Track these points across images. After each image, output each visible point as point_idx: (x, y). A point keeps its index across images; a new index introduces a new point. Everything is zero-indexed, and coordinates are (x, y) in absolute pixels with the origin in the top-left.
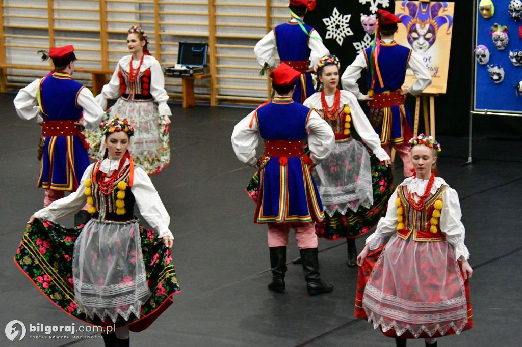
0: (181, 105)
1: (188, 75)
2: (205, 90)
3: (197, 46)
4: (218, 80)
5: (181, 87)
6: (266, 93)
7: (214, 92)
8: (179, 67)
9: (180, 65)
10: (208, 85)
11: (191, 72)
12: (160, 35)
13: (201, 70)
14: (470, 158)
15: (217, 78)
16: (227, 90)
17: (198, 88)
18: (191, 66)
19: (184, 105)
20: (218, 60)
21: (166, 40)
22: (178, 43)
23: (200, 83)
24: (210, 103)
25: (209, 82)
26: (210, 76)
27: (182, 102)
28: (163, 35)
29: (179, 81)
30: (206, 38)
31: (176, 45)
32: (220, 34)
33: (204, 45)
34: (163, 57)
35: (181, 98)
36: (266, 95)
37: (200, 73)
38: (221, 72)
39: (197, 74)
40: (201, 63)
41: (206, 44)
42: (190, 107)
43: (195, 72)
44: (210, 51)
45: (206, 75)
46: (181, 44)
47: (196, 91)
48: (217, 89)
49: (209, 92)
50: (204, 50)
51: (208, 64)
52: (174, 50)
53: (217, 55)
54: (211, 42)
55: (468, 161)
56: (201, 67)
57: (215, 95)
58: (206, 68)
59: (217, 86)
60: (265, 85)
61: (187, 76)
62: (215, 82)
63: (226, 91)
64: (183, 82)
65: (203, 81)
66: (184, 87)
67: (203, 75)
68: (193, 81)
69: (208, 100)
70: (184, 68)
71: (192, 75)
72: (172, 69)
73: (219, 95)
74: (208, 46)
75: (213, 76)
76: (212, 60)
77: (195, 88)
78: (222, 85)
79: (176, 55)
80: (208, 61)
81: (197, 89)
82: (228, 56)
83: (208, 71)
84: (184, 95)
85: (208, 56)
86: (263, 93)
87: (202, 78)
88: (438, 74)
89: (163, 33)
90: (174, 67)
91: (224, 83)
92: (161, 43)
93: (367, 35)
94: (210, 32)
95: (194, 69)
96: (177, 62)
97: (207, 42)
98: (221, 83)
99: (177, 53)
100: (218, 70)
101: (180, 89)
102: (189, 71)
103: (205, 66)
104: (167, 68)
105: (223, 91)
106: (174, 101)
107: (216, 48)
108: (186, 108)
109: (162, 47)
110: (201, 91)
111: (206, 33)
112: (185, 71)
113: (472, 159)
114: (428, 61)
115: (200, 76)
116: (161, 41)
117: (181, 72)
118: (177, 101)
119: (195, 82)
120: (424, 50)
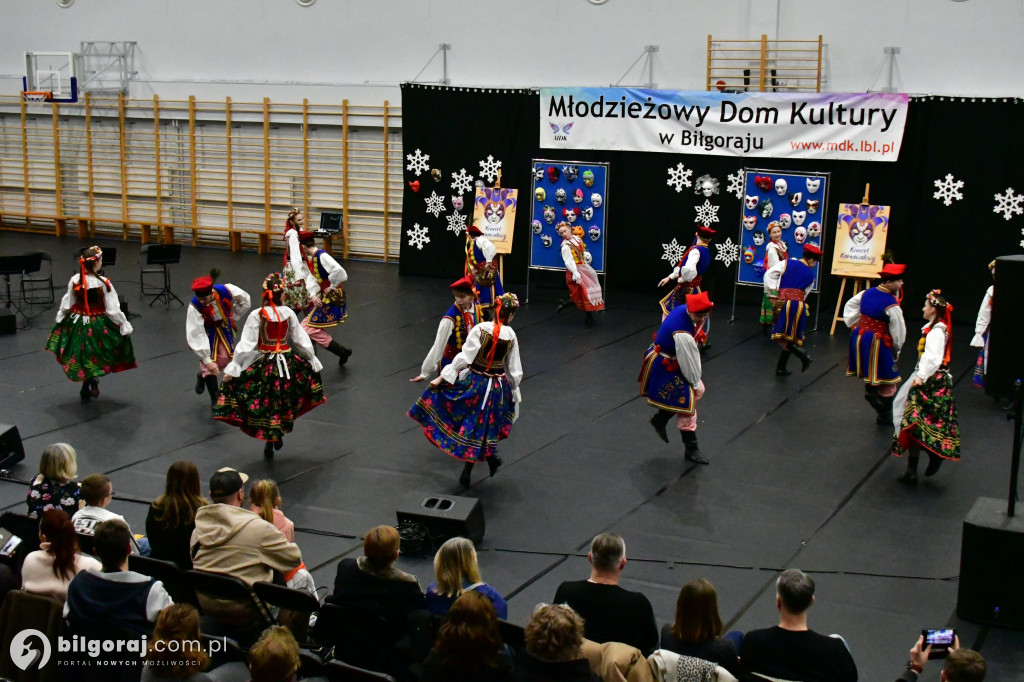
1: (328, 236)
2: (339, 248)
3: (335, 216)
6: (383, 251)
7: (346, 249)
8: (321, 230)
10: (342, 244)
11: (330, 234)
12: (308, 207)
13: (337, 233)
14: (527, 300)
15: (348, 239)
16: (355, 247)
17: (335, 246)
18: (330, 230)
20: (349, 226)
21: (312, 211)
22: (320, 214)
23: (336, 242)
25: (343, 241)
26: (343, 238)
30: (341, 210)
32: (351, 207)
33: (339, 215)
37: (336, 235)
38: (351, 235)
39: (334, 236)
40: (337, 227)
41: (341, 214)
43: (333, 234)
44: (344, 219)
45: (340, 236)
46: (323, 214)
47: (333, 248)
49: (342, 249)
50: (339, 219)
51: (342, 229)
52: (318, 219)
53: (349, 223)
54: (345, 213)
56: (337, 231)
57: (347, 251)
58: (341, 231)
59: (348, 245)
60: (383, 245)
62: (347, 241)
63: (354, 249)
64: (324, 241)
65: (339, 241)
67: (338, 237)
68: (331, 240)
69: (342, 254)
70: (325, 231)
71: (330, 236)
73: (350, 251)
74: (342, 216)
75: (345, 237)
76: (345, 226)
77: (333, 246)
78: (352, 244)
79: (319, 222)
80: (342, 226)
82: (356, 223)
83: (342, 234)
85: (342, 223)
86: (381, 251)
87: (338, 239)
88: (506, 240)
89: (311, 206)
90: (318, 230)
91: (353, 242)
93: (456, 211)
94: (344, 206)
95: (332, 232)
96: (320, 227)
98: (351, 242)
99: (320, 220)
100: (349, 233)
102: (328, 234)
105: (352, 248)
107: (348, 217)
110: (336, 248)
111: (341, 207)
112: (325, 234)
114: (499, 230)
115: (336, 237)
117: (323, 234)
119: (333, 241)
120: (496, 222)
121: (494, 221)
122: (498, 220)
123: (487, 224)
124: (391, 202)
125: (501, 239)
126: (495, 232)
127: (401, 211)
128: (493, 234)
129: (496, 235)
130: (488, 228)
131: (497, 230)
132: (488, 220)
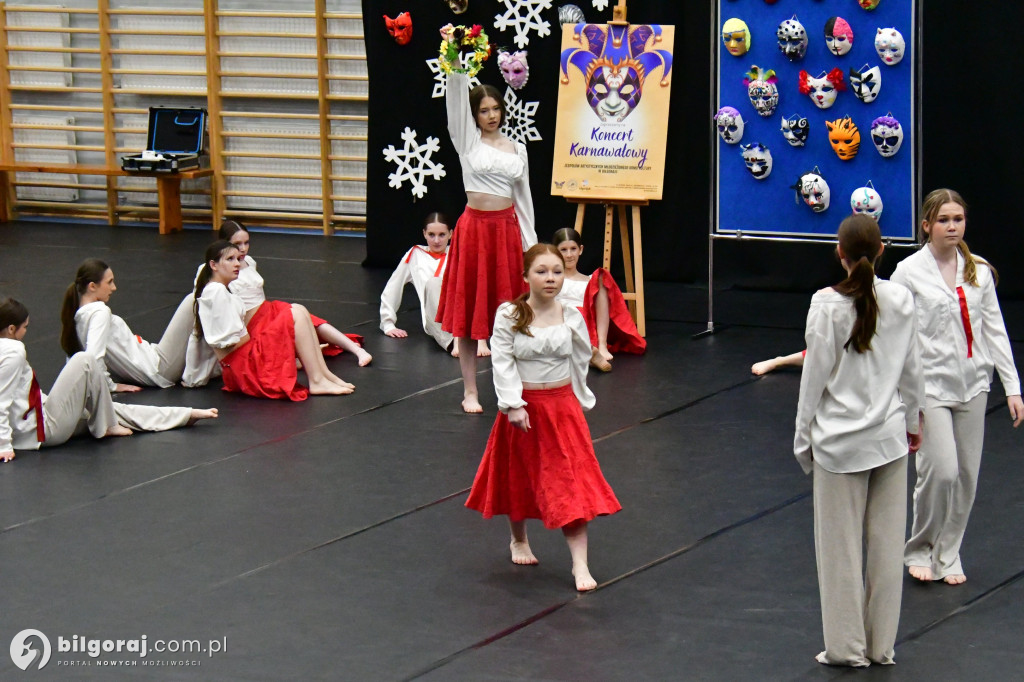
0: (157, 229)
1: (169, 170)
2: (201, 200)
3: (185, 114)
4: (227, 180)
5: (156, 194)
6: (319, 205)
7: (219, 203)
8: (149, 156)
9: (153, 152)
10: (208, 190)
11: (174, 165)
12: (112, 95)
13: (193, 162)
14: (710, 323)
15: (224, 176)
16: (244, 198)
17: (188, 196)
18: (173, 155)
19: (162, 230)
20: (225, 141)
21: (124, 103)
22: (147, 110)
23: (191, 186)
24: (212, 225)
25: (210, 183)
26: (212, 173)
27: (158, 223)
28: (118, 93)
29: (152, 183)
30: (203, 99)
31: (146, 113)
32: (229, 90)
33: (197, 114)
34: (118, 137)
35: (156, 215)
36: (321, 209)
37: (190, 168)
38: (232, 165)
39: (186, 168)
40: (193, 148)
41: (202, 111)
42: (173, 232)
43: (181, 164)
44: (210, 123)
45: (203, 170)
46: (153, 111)
47: (183, 202)
48: (225, 196)
49: (210, 205)
50: (198, 123)
51: (207, 149)
52: (142, 124)
53: (224, 133)
54: (212, 107)
55: (707, 329)
56: (194, 155)
57: (223, 209)
58: (203, 157)
59: (225, 192)
60: (318, 188)
61: (168, 173)
62: (221, 183)
63: (242, 201)
64: (158, 184)
65: (198, 183)
66: (161, 193)
67: (196, 172)
68: (178, 182)
69: (209, 218)
70: (160, 157)
71: (175, 171)
72: (137, 159)
73: (229, 209)
74: (206, 114)
75: (216, 172)
76: (214, 141)
77: (182, 196)
78: (236, 190)
79: (144, 132)
80: (207, 143)
81: (185, 199)
82: (244, 133)
83: (208, 162)
84: (161, 210)
85: (206, 134)
86: (314, 204)
87: (196, 176)
88: (646, 164)
89: (119, 90)
90: (140, 156)
91: (238, 185)
92: (115, 109)
93: (509, 91)
94: (209, 87)
95: (180, 160)
96: (146, 147)
97: (204, 107)
98: (233, 185)
99: (146, 128)
100: (226, 161)
101: (153, 198)
102: (170, 164)
103: (199, 153)
104: (127, 159)
105: (237, 202)
106: (142, 222)
107: (221, 117)
108: (166, 234)
109: (118, 117)
110: (193, 202)
111: (201, 90)
112: (161, 164)
113: (714, 325)
114: (626, 137)
115: (191, 173)
116: (115, 105)
117: (154, 164)
118: (148, 223)
119: (183, 184)
120: (619, 116)
121: (612, 114)
122: (624, 112)
123: (595, 122)
124: (337, 73)
125: (635, 161)
126: (618, 144)
127: (364, 95)
128: (610, 150)
129: (621, 152)
130: (597, 133)
131: (621, 137)
132: (597, 113)
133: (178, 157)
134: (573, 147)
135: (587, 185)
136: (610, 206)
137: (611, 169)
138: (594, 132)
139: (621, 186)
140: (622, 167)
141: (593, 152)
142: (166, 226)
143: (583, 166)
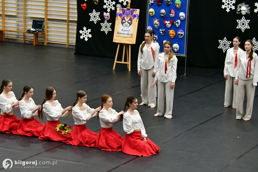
0: (33, 44)
1: (36, 33)
2: (42, 39)
3: (40, 22)
4: (48, 35)
5: (33, 37)
6: (66, 41)
8: (32, 29)
9: (33, 29)
10: (44, 37)
11: (37, 32)
12: (25, 17)
13: (41, 31)
15: (47, 34)
17: (40, 38)
18: (37, 29)
19: (34, 44)
20: (48, 27)
21: (28, 19)
22: (32, 20)
23: (40, 36)
24: (44, 44)
26: (45, 34)
27: (33, 43)
28: (26, 17)
29: (32, 35)
30: (44, 19)
31: (32, 21)
32: (49, 17)
33: (42, 22)
34: (26, 25)
35: (33, 41)
36: (66, 42)
40: (41, 29)
41: (43, 21)
42: (36, 45)
43: (39, 32)
44: (45, 24)
45: (43, 33)
46: (33, 21)
49: (44, 40)
50: (42, 24)
51: (44, 29)
52: (31, 23)
53: (48, 26)
54: (45, 20)
57: (46, 41)
59: (47, 38)
62: (46, 36)
63: (50, 40)
64: (34, 35)
66: (34, 37)
68: (38, 35)
69: (43, 43)
70: (34, 30)
71: (37, 33)
72: (30, 30)
74: (44, 22)
75: (46, 34)
76: (45, 27)
77: (38, 38)
78: (49, 37)
79: (31, 25)
82: (52, 26)
83: (44, 32)
84: (34, 41)
85: (44, 26)
86: (65, 41)
87: (41, 34)
88: (132, 37)
89: (27, 16)
90: (30, 29)
92: (25, 20)
93: (106, 20)
94: (45, 17)
96: (32, 28)
98: (49, 36)
99: (32, 24)
100: (48, 31)
101: (33, 38)
104: (28, 30)
105: (49, 40)
106: (30, 43)
107: (47, 23)
108: (35, 46)
109: (26, 21)
110: (40, 39)
111: (43, 17)
112: (35, 31)
115: (41, 33)
116: (26, 19)
119: (39, 35)
120: (127, 27)
121: (126, 26)
122: (129, 26)
123: (123, 28)
124: (71, 15)
125: (130, 36)
126: (127, 32)
127: (76, 20)
128: (125, 33)
129: (127, 34)
130: (123, 30)
131: (128, 31)
132: (123, 26)
133: (38, 30)
134: (118, 32)
135: (120, 40)
136: (125, 45)
137: (125, 37)
138: (122, 30)
139: (127, 41)
140: (127, 37)
141: (122, 34)
142: (35, 44)
143: (120, 36)
